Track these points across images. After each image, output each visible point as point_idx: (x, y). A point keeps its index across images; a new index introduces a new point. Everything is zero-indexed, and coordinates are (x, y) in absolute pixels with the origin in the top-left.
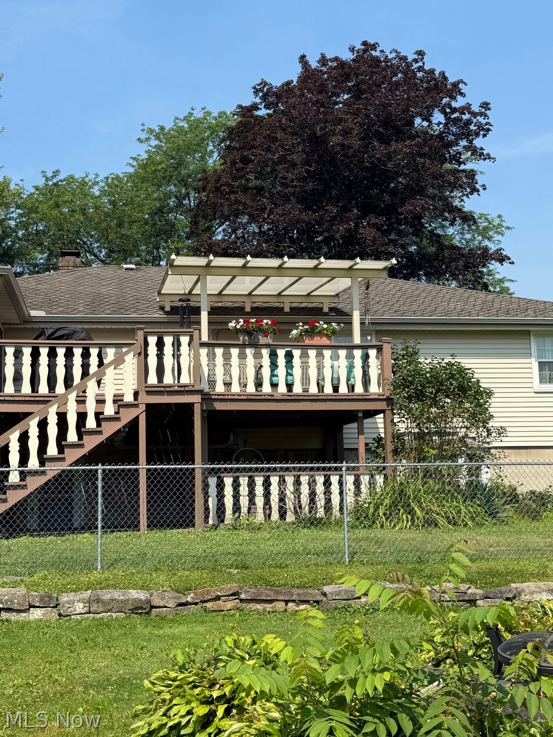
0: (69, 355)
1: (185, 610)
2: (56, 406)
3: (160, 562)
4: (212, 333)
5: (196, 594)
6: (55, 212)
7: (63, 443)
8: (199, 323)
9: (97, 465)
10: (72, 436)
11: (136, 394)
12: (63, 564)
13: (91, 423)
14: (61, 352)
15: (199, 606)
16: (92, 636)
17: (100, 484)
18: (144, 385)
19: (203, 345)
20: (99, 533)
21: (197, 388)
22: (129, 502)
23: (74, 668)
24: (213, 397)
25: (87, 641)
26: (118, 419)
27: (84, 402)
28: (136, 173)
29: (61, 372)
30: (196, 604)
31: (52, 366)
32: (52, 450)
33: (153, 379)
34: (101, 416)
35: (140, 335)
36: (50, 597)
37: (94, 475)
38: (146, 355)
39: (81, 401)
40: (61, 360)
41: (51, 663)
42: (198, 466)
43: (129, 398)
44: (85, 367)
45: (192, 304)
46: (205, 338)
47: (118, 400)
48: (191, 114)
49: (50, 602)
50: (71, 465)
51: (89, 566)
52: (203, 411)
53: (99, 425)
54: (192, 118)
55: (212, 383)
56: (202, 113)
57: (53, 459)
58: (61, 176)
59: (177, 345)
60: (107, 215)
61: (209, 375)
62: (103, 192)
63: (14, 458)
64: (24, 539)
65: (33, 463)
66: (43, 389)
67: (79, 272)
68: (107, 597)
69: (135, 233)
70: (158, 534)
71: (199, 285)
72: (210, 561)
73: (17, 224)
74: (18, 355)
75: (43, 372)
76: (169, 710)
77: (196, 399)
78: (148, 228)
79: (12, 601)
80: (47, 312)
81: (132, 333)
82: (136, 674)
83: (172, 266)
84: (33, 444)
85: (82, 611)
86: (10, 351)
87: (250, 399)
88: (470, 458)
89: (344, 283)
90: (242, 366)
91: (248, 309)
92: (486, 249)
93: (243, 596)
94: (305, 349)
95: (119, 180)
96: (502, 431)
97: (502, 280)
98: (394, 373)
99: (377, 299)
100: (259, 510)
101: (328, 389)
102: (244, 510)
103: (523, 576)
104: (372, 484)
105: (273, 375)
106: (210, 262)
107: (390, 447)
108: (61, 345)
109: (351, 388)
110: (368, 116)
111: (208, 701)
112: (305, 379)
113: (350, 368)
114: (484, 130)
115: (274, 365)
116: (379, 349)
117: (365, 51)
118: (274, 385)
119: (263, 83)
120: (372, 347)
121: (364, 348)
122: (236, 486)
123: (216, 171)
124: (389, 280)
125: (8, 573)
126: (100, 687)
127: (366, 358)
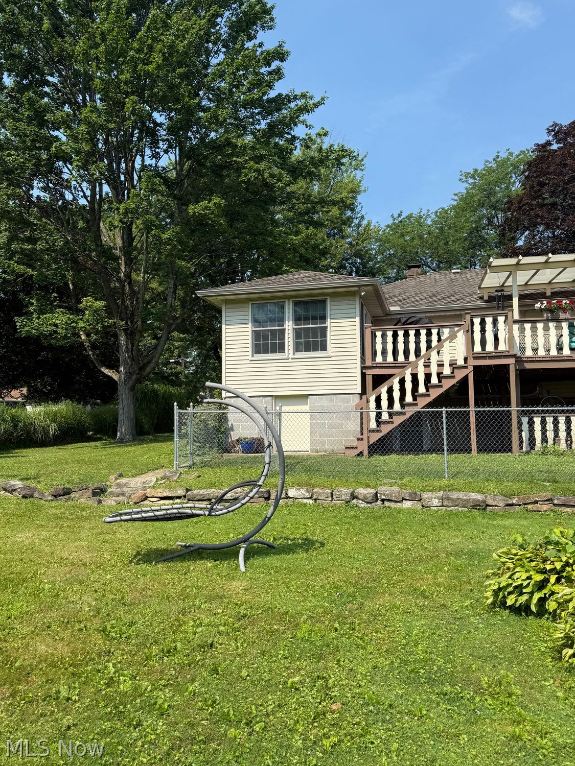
0: (418, 334)
1: (512, 510)
2: (410, 369)
3: (489, 475)
4: (522, 313)
5: (519, 498)
6: (401, 241)
7: (416, 394)
8: (512, 306)
9: (442, 408)
10: (422, 389)
11: (466, 359)
12: (421, 473)
13: (434, 380)
14: (412, 333)
15: (522, 507)
16: (446, 521)
17: (444, 421)
18: (471, 353)
19: (515, 322)
20: (446, 454)
21: (511, 353)
22: (461, 434)
23: (437, 541)
24: (524, 359)
25: (443, 524)
26: (453, 377)
27: (429, 366)
28: (458, 204)
29: (412, 347)
30: (520, 505)
31: (406, 343)
32: (409, 398)
33: (478, 348)
34: (441, 375)
35: (468, 317)
36: (416, 494)
37: (440, 415)
38: (473, 332)
39: (427, 366)
40: (412, 338)
41: (421, 537)
42: (514, 408)
43: (461, 362)
44: (429, 342)
45: (506, 293)
46: (516, 316)
47: (453, 364)
48: (498, 156)
49: (415, 497)
50: (423, 408)
51: (439, 475)
52: (516, 370)
53: (440, 381)
54: (500, 159)
55: (523, 349)
56: (507, 153)
57: (410, 405)
58: (404, 216)
59: (495, 322)
60: (437, 237)
61: (520, 344)
62: (434, 222)
63: (384, 403)
64: (394, 456)
65: (397, 407)
66: (401, 358)
67: (421, 278)
68: (454, 496)
69: (457, 247)
70: (486, 457)
71: (511, 278)
72: (527, 476)
73: (376, 252)
74: (384, 336)
75: (401, 347)
76: (512, 575)
77: (511, 361)
78: (467, 243)
79: (391, 495)
80: (401, 307)
81: (460, 317)
82: (482, 549)
83: (490, 266)
84: (396, 395)
85: (438, 505)
86: (379, 334)
87: (553, 360)
90: (546, 336)
91: (549, 294)
93: (556, 502)
95: (446, 212)
100: (563, 441)
102: (551, 441)
105: (571, 342)
106: (520, 260)
108: (412, 328)
111: (543, 571)
115: (571, 335)
118: (572, 349)
119: (555, 125)
122: (544, 423)
123: (518, 194)
125: (386, 477)
126: (457, 555)
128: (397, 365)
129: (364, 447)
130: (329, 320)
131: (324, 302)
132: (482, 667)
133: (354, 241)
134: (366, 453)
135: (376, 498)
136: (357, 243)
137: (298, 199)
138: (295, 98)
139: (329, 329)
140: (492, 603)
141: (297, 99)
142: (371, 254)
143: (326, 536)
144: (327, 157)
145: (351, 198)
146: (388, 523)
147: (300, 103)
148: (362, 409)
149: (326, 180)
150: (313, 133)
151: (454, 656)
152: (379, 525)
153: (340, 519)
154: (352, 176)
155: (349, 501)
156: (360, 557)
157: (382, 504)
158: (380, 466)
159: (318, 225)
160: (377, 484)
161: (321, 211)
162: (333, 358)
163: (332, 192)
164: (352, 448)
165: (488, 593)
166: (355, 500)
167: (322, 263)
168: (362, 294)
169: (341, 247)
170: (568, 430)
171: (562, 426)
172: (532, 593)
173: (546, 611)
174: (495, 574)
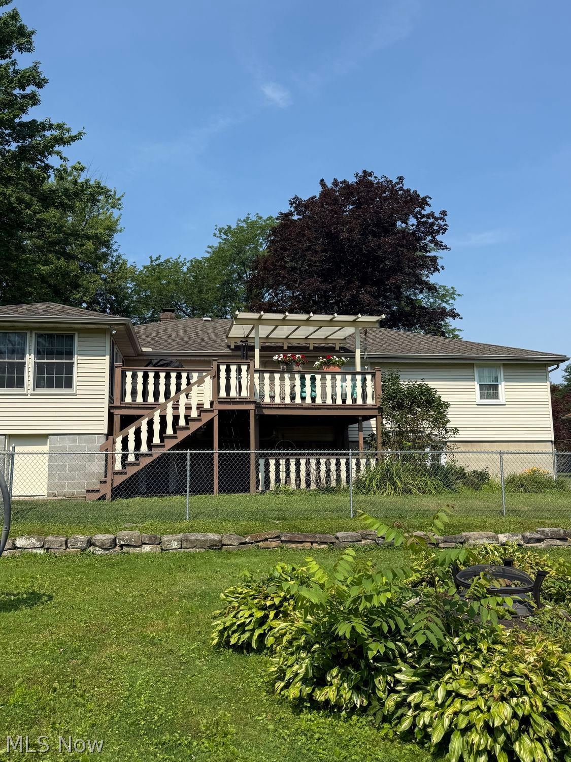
0: (168, 377)
1: (244, 547)
2: (159, 411)
3: (227, 515)
4: (262, 363)
5: (251, 537)
7: (164, 435)
8: (254, 357)
9: (187, 450)
10: (169, 431)
11: (212, 404)
12: (164, 516)
13: (182, 422)
14: (162, 375)
15: (254, 545)
16: (183, 563)
17: (188, 463)
18: (217, 397)
19: (256, 371)
20: (188, 495)
21: (252, 400)
22: (208, 475)
23: (172, 585)
24: (263, 406)
25: (180, 567)
26: (200, 420)
27: (177, 408)
28: (211, 257)
29: (162, 389)
30: (252, 543)
31: (157, 384)
32: (156, 440)
33: (223, 394)
34: (189, 418)
35: (215, 364)
36: (156, 538)
37: (184, 457)
38: (219, 378)
39: (176, 408)
40: (162, 380)
41: (157, 581)
42: (253, 451)
43: (207, 406)
44: (178, 385)
45: (249, 344)
46: (257, 366)
47: (200, 407)
48: (248, 218)
49: (155, 541)
50: (169, 450)
51: (181, 517)
52: (256, 415)
53: (187, 423)
54: (249, 221)
55: (262, 396)
56: (256, 217)
57: (157, 446)
58: (162, 260)
59: (239, 371)
60: (192, 285)
61: (260, 391)
62: (189, 270)
63: (131, 445)
64: (137, 499)
65: (144, 448)
66: (151, 399)
67: (174, 323)
68: (193, 538)
69: (210, 296)
70: (226, 497)
71: (254, 331)
72: (261, 515)
73: (132, 291)
74: (134, 377)
75: (151, 388)
76: (237, 613)
77: (252, 407)
78: (219, 294)
79: (131, 540)
80: (153, 349)
81: (209, 363)
82: (214, 590)
83: (236, 318)
84: (144, 436)
85: (177, 547)
86: (129, 374)
87: (287, 407)
88: (434, 448)
89: (350, 331)
90: (282, 386)
91: (286, 348)
92: (444, 309)
93: (283, 539)
94: (324, 374)
95: (200, 262)
96: (455, 431)
97: (454, 330)
98: (383, 391)
99: (371, 341)
100: (293, 481)
101: (339, 401)
102: (283, 481)
103: (470, 527)
104: (368, 465)
105: (302, 392)
106: (262, 316)
107: (380, 440)
108: (163, 371)
109: (355, 400)
110: (365, 220)
111: (263, 608)
112: (324, 395)
113: (354, 387)
114: (443, 229)
115: (303, 385)
116: (373, 375)
117: (364, 177)
118: (303, 398)
119: (296, 198)
120: (368, 373)
121: (363, 374)
122: (277, 465)
123: (264, 256)
124: (380, 329)
125: (127, 521)
126: (190, 597)
127: (364, 381)
128: (146, 406)
129: (107, 490)
130: (76, 356)
131: (71, 337)
132: (202, 709)
133: (109, 278)
134: (109, 496)
135: (114, 543)
136: (112, 281)
137: (49, 227)
138: (51, 127)
139: (75, 365)
140: (217, 644)
141: (53, 128)
142: (126, 293)
143: (55, 588)
144: (82, 191)
145: (107, 235)
146: (125, 570)
147: (56, 133)
148: (107, 450)
149: (81, 213)
150: (69, 165)
151: (176, 703)
152: (115, 573)
153: (73, 569)
154: (108, 213)
155: (85, 549)
156: (91, 608)
157: (120, 550)
158: (122, 510)
159: (70, 257)
160: (117, 529)
161: (74, 243)
162: (78, 396)
163: (87, 226)
164: (93, 491)
165: (214, 634)
166: (91, 548)
167: (74, 296)
168: (113, 332)
169: (94, 283)
170: (298, 471)
171: (293, 468)
172: (253, 630)
173: (265, 647)
174: (221, 614)
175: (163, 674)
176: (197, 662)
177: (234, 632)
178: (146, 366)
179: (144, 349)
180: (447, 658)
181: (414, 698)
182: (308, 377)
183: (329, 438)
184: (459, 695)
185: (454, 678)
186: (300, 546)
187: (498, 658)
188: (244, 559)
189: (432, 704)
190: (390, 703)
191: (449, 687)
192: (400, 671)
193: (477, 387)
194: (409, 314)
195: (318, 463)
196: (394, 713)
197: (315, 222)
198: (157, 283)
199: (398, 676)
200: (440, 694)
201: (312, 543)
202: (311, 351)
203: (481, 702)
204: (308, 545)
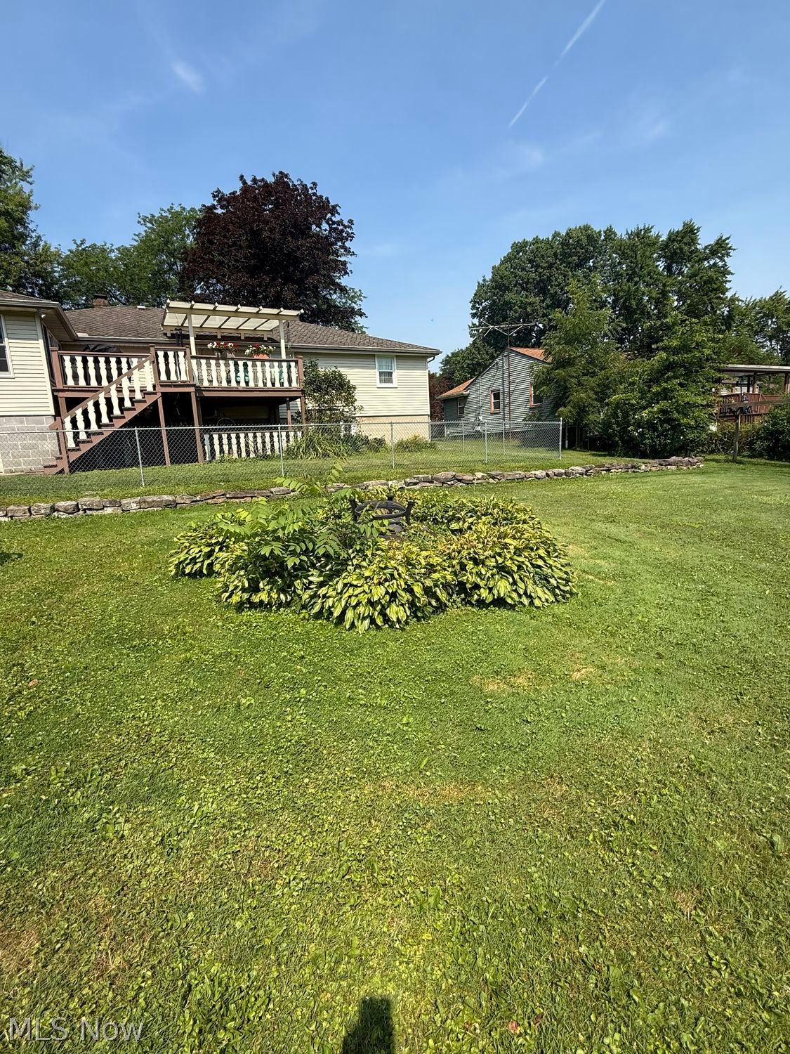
0: (107, 361)
2: (103, 393)
3: (179, 480)
4: (198, 350)
5: (201, 496)
7: (112, 415)
8: (190, 344)
9: (135, 428)
10: (117, 411)
11: (154, 387)
12: (121, 484)
13: (128, 404)
14: (102, 360)
15: (204, 502)
16: (143, 520)
17: (137, 438)
18: (158, 380)
19: (193, 357)
20: (141, 467)
21: (192, 383)
22: (157, 448)
23: (134, 536)
24: (202, 389)
25: (141, 523)
26: (144, 402)
27: (121, 391)
28: (139, 245)
29: (103, 373)
30: (202, 501)
31: (97, 369)
32: (105, 420)
33: (163, 377)
34: (134, 400)
35: (153, 350)
36: (116, 501)
37: (133, 433)
38: (158, 363)
39: (119, 391)
40: (102, 365)
41: (120, 535)
42: (197, 427)
43: (150, 389)
44: (120, 369)
45: (184, 332)
46: (194, 353)
47: (143, 390)
48: (172, 208)
49: (114, 504)
50: (121, 427)
51: (138, 484)
52: (197, 397)
53: (133, 405)
54: (173, 211)
55: (201, 380)
56: (179, 207)
57: (106, 425)
58: (87, 244)
59: (176, 357)
60: (123, 273)
61: (198, 376)
62: (118, 257)
63: (81, 424)
64: (96, 472)
65: (94, 427)
66: (94, 383)
67: (108, 310)
68: (150, 500)
69: (143, 286)
70: (177, 467)
71: (187, 320)
72: (208, 479)
73: (60, 275)
74: (73, 361)
75: (92, 372)
76: (188, 551)
77: (192, 390)
78: (152, 284)
79: (93, 505)
80: (89, 335)
81: (147, 349)
82: (169, 536)
83: (169, 307)
84: (92, 416)
85: (136, 508)
86: (67, 359)
87: (224, 390)
88: (345, 421)
89: (275, 323)
90: (218, 371)
91: (219, 337)
92: (353, 308)
93: (228, 496)
94: (254, 361)
95: (128, 250)
96: (361, 408)
97: (362, 327)
98: (305, 376)
99: (294, 334)
100: (235, 452)
101: (269, 385)
102: (226, 452)
103: (370, 478)
104: (295, 436)
105: (237, 376)
106: (192, 305)
107: (304, 417)
108: (102, 356)
109: (282, 384)
110: (284, 221)
111: (209, 545)
112: (256, 379)
113: (281, 373)
114: (350, 237)
115: (237, 371)
116: (297, 362)
117: (281, 177)
118: (238, 382)
119: (218, 191)
120: (292, 361)
121: (288, 361)
122: (220, 439)
123: (192, 248)
124: (301, 323)
125: (87, 490)
126: (150, 544)
127: (289, 367)
128: (90, 389)
129: (64, 465)
130: (6, 339)
132: (165, 620)
133: (32, 260)
134: (67, 470)
135: (77, 508)
136: (36, 263)
139: (7, 349)
140: (175, 574)
142: (54, 277)
143: (24, 548)
145: (21, 212)
146: (91, 528)
148: (57, 429)
151: (143, 618)
152: (81, 531)
153: (40, 531)
154: (18, 187)
155: (49, 515)
156: (61, 560)
157: (84, 513)
158: (82, 481)
160: (78, 497)
162: (16, 380)
164: (52, 466)
165: (172, 567)
166: (55, 513)
168: (43, 316)
169: (16, 265)
170: (238, 443)
171: (234, 441)
172: (203, 561)
173: (214, 572)
174: (177, 553)
175: (131, 600)
176: (160, 589)
177: (187, 565)
178: (84, 351)
179: (80, 335)
180: (344, 563)
181: (322, 591)
182: (241, 363)
183: (265, 416)
184: (352, 585)
185: (350, 574)
186: (242, 500)
187: (378, 559)
188: (196, 513)
189: (334, 593)
190: (306, 596)
191: (346, 581)
192: (312, 575)
193: (378, 374)
194: (327, 312)
195: (255, 437)
196: (309, 602)
197: (238, 218)
198: (86, 269)
199: (310, 578)
200: (340, 586)
201: (252, 497)
202: (243, 340)
203: (366, 587)
204: (248, 499)
